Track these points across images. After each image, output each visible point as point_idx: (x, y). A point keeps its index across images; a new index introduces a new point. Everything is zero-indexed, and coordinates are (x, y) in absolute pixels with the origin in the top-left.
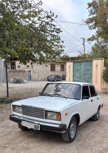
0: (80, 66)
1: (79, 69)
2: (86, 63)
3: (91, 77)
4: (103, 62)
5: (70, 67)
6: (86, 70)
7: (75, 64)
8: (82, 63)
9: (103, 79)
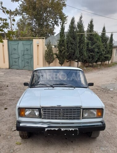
0: (17, 45)
1: (16, 48)
2: (24, 42)
3: (32, 58)
4: (44, 42)
5: (3, 46)
6: (25, 50)
7: (10, 42)
8: (20, 41)
9: (46, 59)
